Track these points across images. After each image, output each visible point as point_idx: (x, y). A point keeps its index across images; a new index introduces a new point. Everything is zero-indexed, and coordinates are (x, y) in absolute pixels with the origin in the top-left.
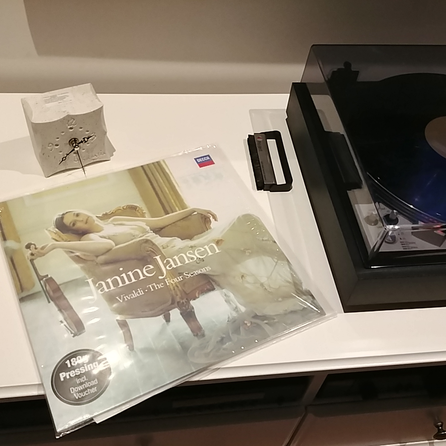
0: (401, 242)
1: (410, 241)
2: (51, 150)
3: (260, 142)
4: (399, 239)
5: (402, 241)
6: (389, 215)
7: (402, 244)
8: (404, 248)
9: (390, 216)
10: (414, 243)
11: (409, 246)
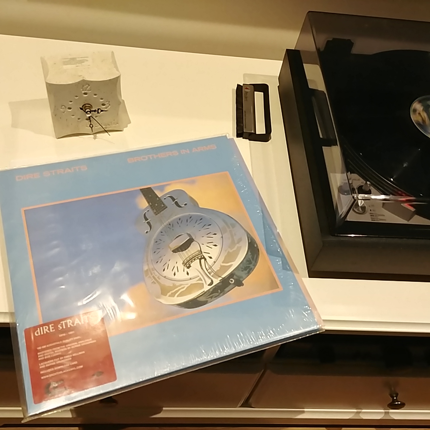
0: (370, 214)
1: (379, 214)
2: (64, 113)
3: (247, 93)
4: (369, 210)
5: (372, 212)
6: (363, 186)
7: (371, 216)
8: (373, 219)
9: (363, 188)
10: (384, 216)
11: (378, 218)
